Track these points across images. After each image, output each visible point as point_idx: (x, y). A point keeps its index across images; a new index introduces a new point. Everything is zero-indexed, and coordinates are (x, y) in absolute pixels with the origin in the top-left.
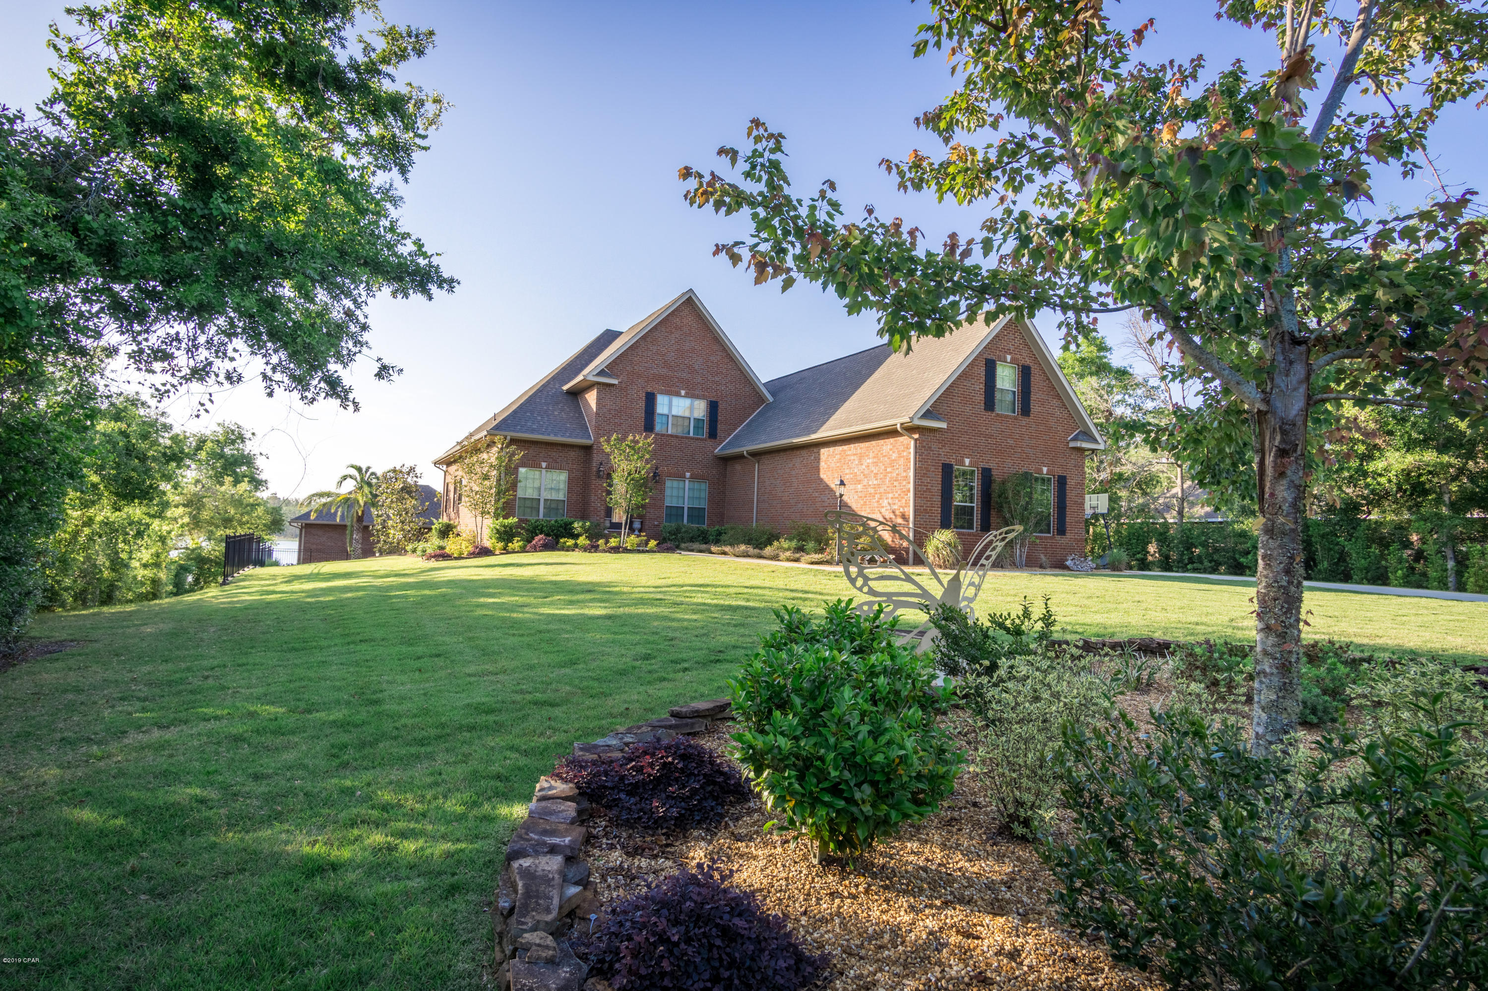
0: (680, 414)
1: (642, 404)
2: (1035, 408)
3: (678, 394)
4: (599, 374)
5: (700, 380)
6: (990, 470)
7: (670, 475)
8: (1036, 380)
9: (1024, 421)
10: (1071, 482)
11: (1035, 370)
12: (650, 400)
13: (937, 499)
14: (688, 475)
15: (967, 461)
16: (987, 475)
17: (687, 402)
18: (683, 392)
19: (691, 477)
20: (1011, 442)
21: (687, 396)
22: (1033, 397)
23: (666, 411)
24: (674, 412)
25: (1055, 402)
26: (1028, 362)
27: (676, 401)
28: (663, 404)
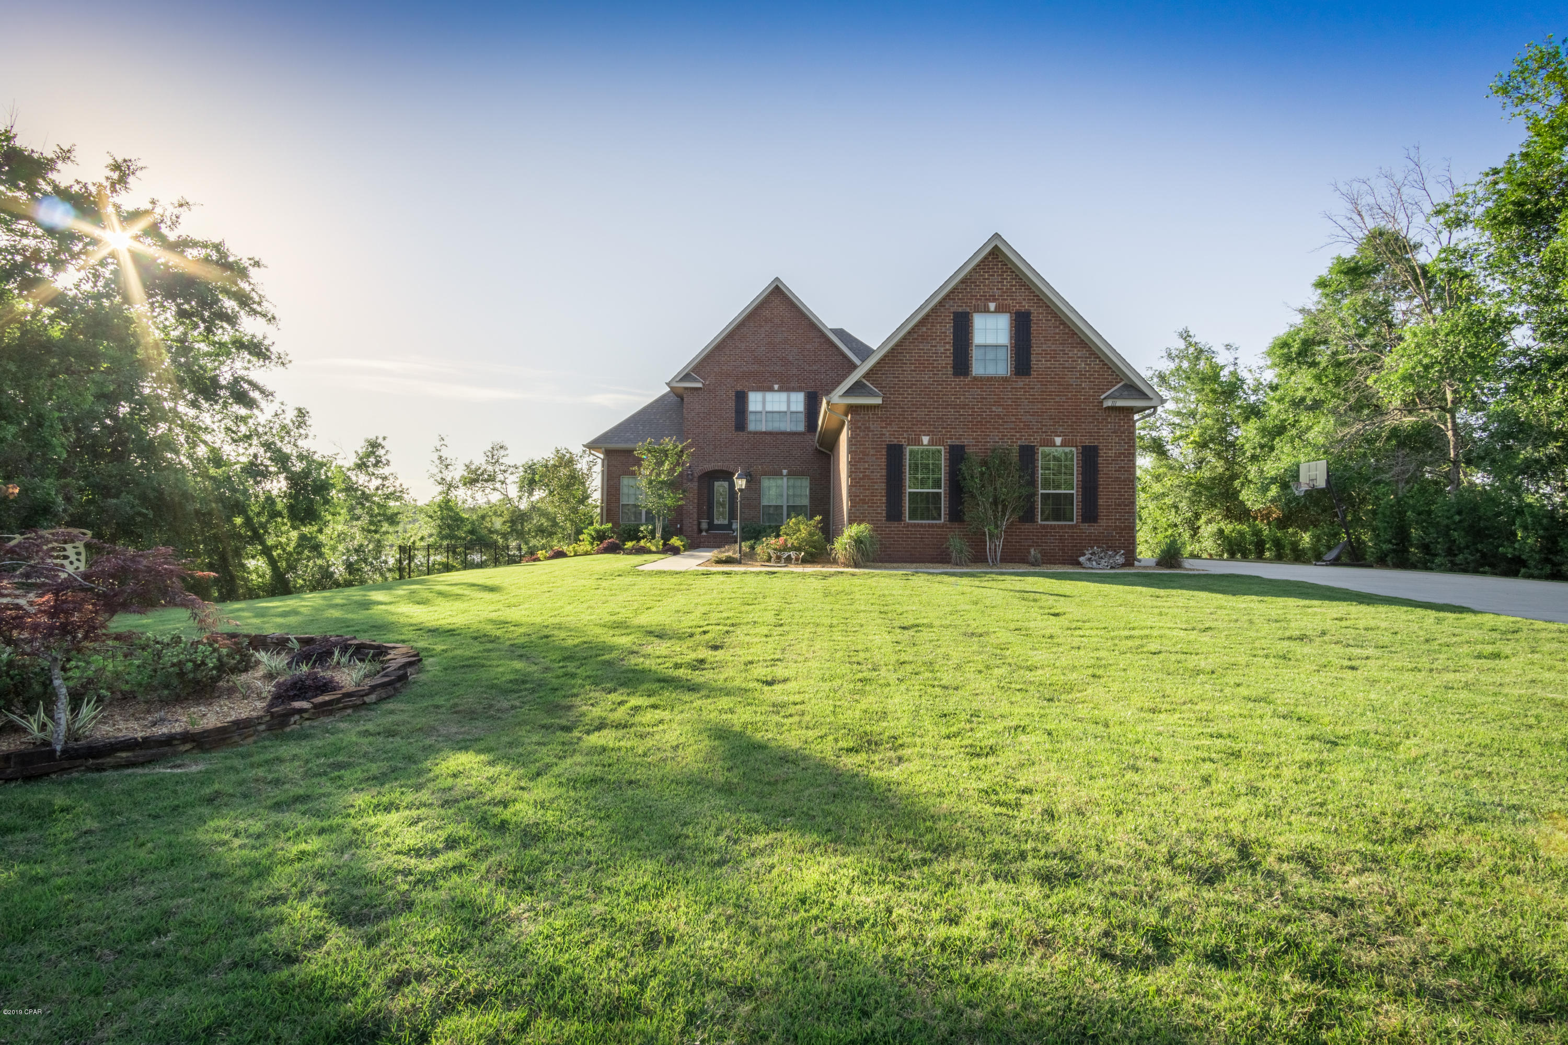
0: (776, 409)
1: (732, 404)
2: (1038, 362)
3: (771, 389)
4: (681, 380)
5: (795, 371)
6: (962, 448)
7: (765, 474)
8: (1040, 326)
9: (1021, 382)
10: (1107, 454)
11: (1037, 314)
12: (741, 399)
13: (881, 487)
14: (785, 472)
15: (925, 440)
16: (957, 454)
17: (783, 396)
18: (776, 387)
19: (789, 474)
20: (998, 410)
21: (781, 390)
22: (1035, 350)
23: (759, 408)
24: (769, 408)
25: (1077, 352)
26: (1026, 306)
27: (769, 396)
28: (755, 401)
